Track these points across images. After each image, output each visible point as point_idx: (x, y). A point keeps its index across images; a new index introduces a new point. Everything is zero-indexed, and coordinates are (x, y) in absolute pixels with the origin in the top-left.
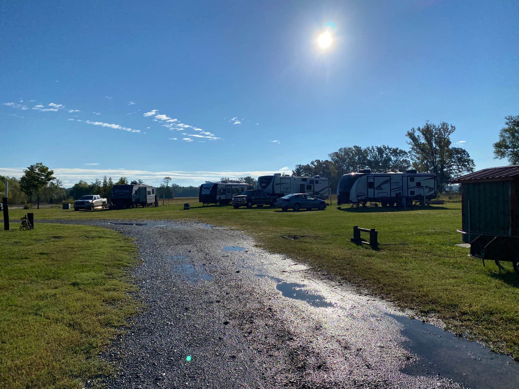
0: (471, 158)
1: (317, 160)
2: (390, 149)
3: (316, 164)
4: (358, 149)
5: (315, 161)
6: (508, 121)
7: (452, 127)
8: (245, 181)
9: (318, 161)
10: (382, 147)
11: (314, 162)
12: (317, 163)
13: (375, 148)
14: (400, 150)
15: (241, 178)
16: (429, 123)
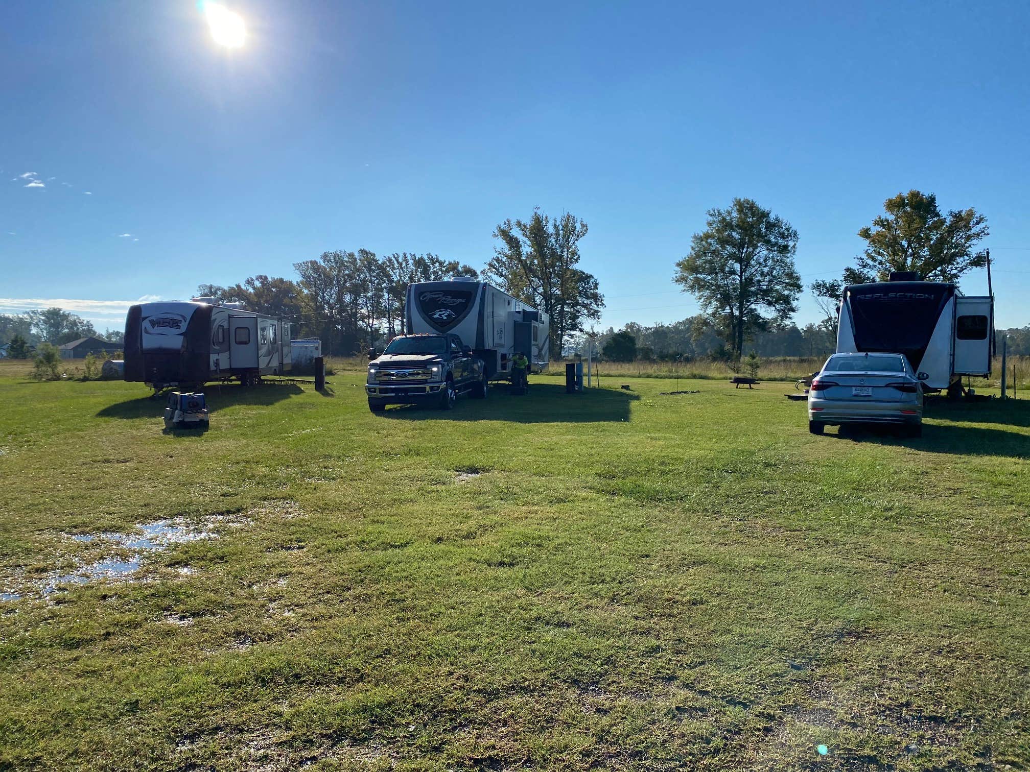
0: (599, 291)
1: (261, 277)
2: (441, 264)
3: (258, 284)
4: (369, 258)
5: (257, 279)
6: (710, 218)
7: (583, 225)
8: (43, 318)
9: (263, 279)
10: (426, 258)
11: (253, 280)
12: (261, 282)
13: (409, 257)
14: (465, 267)
15: (33, 312)
16: (539, 212)
